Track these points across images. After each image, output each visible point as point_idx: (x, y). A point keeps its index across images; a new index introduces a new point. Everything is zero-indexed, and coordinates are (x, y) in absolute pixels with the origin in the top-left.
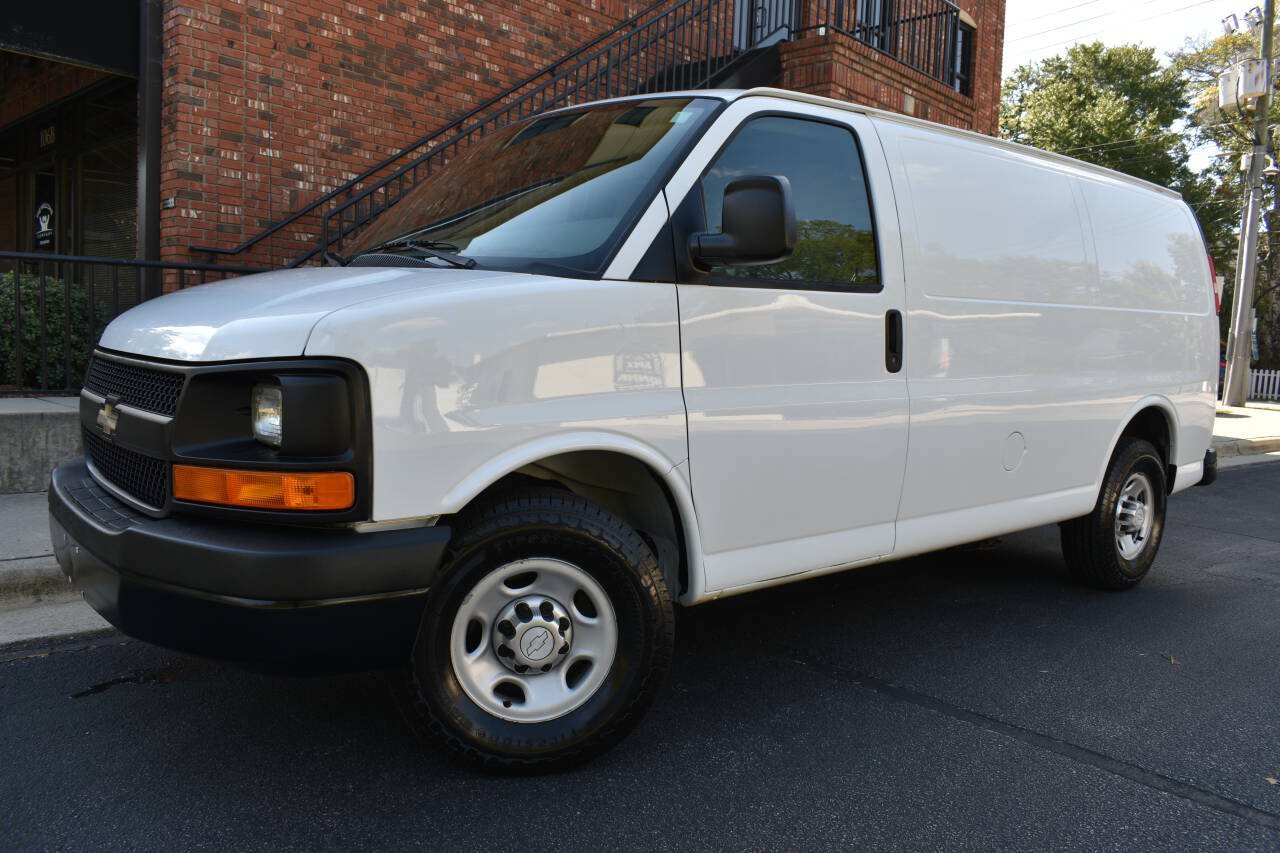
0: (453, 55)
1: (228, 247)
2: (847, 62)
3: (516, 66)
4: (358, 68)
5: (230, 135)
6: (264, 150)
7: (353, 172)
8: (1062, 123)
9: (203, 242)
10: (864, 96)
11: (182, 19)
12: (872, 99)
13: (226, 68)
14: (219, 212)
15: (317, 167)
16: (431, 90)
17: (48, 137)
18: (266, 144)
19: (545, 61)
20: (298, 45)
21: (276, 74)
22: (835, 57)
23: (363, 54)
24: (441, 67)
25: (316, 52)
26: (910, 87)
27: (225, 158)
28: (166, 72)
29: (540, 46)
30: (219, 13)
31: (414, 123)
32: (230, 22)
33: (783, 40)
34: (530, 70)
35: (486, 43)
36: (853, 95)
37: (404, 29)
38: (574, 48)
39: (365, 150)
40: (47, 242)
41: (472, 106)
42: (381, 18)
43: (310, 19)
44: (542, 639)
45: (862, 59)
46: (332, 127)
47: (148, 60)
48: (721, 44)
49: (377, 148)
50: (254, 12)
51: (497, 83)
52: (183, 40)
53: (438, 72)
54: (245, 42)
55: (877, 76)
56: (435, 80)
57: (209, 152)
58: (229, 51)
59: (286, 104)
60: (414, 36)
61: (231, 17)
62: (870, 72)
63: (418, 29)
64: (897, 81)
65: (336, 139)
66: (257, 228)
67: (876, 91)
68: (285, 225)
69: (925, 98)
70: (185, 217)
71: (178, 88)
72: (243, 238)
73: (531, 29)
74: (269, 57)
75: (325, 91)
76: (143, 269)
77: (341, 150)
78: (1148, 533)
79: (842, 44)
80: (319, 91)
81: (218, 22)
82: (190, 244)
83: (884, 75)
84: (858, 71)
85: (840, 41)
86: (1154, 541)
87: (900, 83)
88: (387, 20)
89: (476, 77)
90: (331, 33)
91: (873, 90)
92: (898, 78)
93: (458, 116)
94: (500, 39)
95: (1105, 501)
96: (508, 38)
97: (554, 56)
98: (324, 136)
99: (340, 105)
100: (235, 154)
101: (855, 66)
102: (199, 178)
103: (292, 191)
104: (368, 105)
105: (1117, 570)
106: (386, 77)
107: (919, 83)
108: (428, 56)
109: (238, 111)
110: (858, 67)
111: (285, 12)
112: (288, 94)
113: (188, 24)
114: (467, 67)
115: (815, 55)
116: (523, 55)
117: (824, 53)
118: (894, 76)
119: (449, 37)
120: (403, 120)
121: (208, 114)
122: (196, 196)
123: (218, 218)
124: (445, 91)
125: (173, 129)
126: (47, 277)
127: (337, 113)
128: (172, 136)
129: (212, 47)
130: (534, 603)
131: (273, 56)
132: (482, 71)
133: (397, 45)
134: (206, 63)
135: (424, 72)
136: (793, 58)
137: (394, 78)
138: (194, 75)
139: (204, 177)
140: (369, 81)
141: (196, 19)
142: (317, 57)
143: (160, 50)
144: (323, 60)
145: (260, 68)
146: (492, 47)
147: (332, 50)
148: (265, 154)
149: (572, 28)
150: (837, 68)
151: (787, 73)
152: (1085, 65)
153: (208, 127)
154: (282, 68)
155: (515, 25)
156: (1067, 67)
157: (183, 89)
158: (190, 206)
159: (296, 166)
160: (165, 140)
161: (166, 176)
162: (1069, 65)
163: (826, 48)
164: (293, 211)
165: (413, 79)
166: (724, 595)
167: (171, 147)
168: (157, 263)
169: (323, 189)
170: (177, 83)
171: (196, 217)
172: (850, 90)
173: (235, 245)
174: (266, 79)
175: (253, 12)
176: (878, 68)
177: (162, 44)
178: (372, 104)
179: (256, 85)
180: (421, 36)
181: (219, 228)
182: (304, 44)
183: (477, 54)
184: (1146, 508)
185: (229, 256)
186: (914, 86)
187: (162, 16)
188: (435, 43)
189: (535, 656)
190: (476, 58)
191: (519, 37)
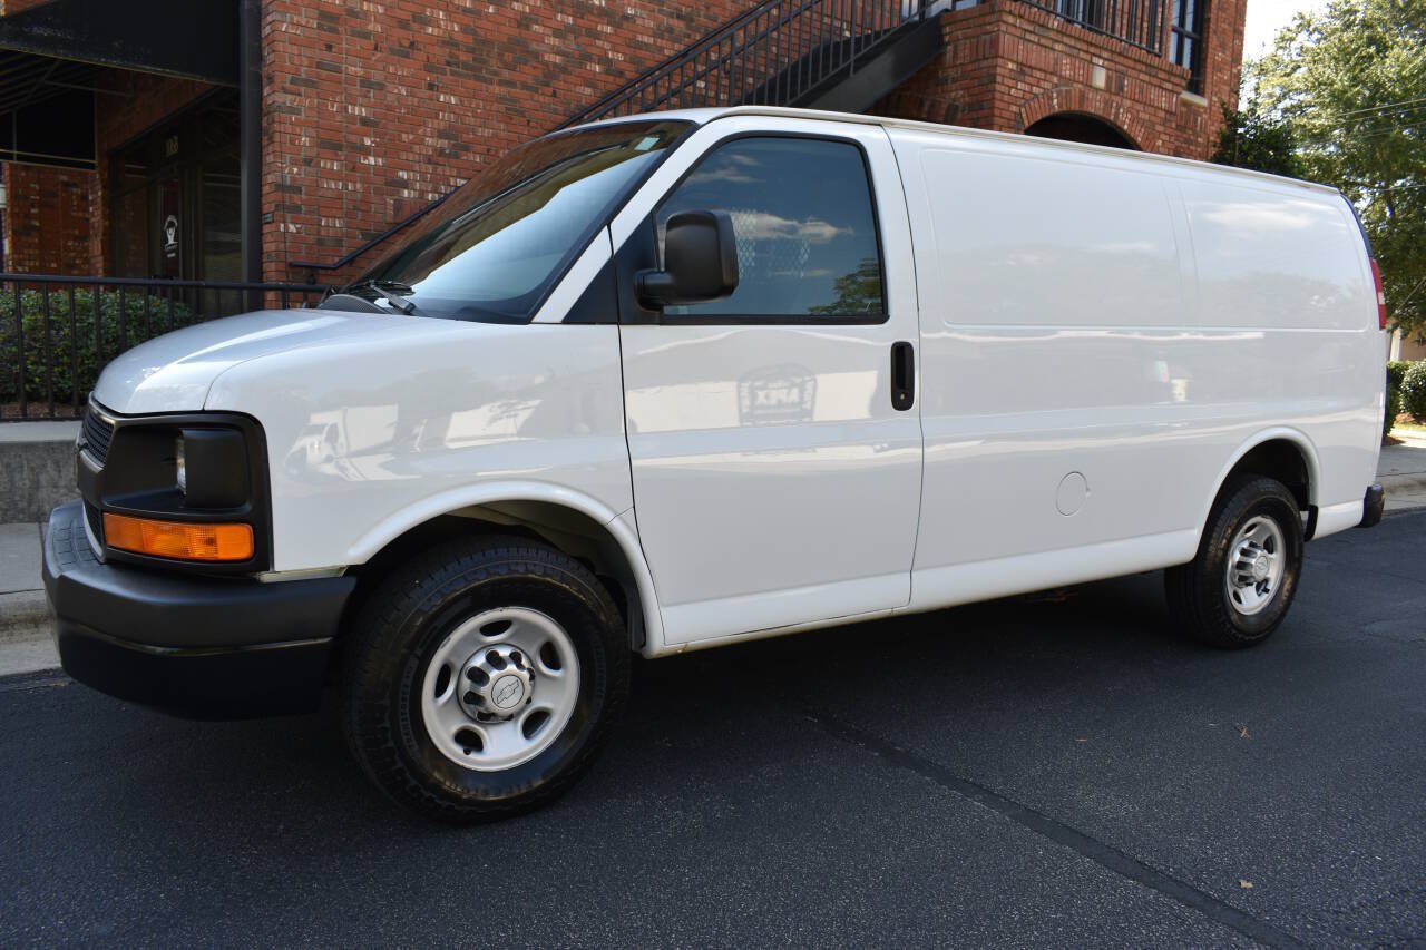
0: (571, 45)
1: (332, 261)
2: (1019, 33)
3: (643, 53)
4: (466, 66)
5: (330, 144)
6: (365, 158)
7: (460, 178)
8: (1341, 80)
9: (303, 257)
10: (1040, 70)
11: (278, 25)
12: (1051, 73)
13: (324, 73)
14: (320, 225)
15: (423, 174)
16: (547, 85)
17: (173, 147)
18: (366, 151)
19: (677, 46)
20: (401, 45)
21: (377, 76)
22: (1003, 27)
23: (471, 50)
24: (558, 59)
25: (420, 50)
26: (1100, 57)
27: (325, 168)
28: (265, 80)
29: (670, 30)
30: (316, 16)
31: (529, 122)
32: (326, 24)
33: (946, 10)
34: (659, 57)
35: (609, 29)
36: (1027, 70)
37: (516, 20)
38: (710, 30)
39: (475, 153)
40: (173, 255)
41: (594, 100)
42: (491, 10)
43: (414, 16)
44: (513, 687)
45: (1037, 27)
46: (439, 131)
47: (247, 68)
48: (887, 15)
49: (488, 150)
50: (354, 12)
51: (621, 74)
52: (279, 46)
53: (555, 65)
54: (344, 45)
55: (1057, 46)
56: (551, 73)
57: (308, 162)
58: (327, 57)
59: (389, 108)
60: (528, 27)
61: (328, 19)
62: (1049, 43)
63: (531, 19)
64: (1084, 51)
65: (443, 143)
66: (360, 241)
67: (1056, 63)
68: (388, 237)
69: (1120, 67)
70: (284, 233)
71: (274, 97)
72: (345, 252)
73: (661, 11)
74: (369, 59)
75: (431, 92)
76: (245, 292)
77: (450, 154)
78: (1278, 584)
79: (1010, 13)
80: (425, 93)
81: (315, 26)
82: (290, 260)
83: (1066, 44)
84: (1033, 42)
85: (1007, 9)
86: (1285, 593)
87: (1087, 52)
88: (497, 12)
89: (598, 68)
90: (436, 30)
91: (1052, 63)
92: (1085, 47)
93: (577, 112)
94: (625, 25)
95: (1212, 549)
96: (635, 22)
97: (687, 40)
98: (429, 141)
99: (447, 107)
100: (336, 164)
101: (1028, 36)
102: (299, 191)
103: (395, 201)
104: (478, 106)
105: (1228, 626)
106: (496, 74)
107: (1111, 51)
108: (542, 48)
109: (338, 118)
110: (1032, 37)
111: (386, 10)
112: (390, 98)
113: (283, 29)
114: (588, 58)
115: (980, 26)
116: (651, 41)
117: (990, 24)
118: (1079, 45)
119: (566, 26)
120: (517, 119)
121: (306, 124)
122: (296, 209)
123: (319, 232)
124: (561, 84)
125: (271, 140)
126: (151, 297)
127: (443, 116)
128: (270, 148)
129: (308, 52)
130: (504, 652)
131: (374, 58)
132: (604, 60)
133: (509, 39)
134: (303, 69)
135: (540, 66)
136: (957, 30)
137: (506, 74)
138: (291, 83)
139: (303, 188)
140: (478, 78)
141: (293, 24)
142: (421, 56)
143: (259, 58)
144: (428, 58)
145: (360, 71)
146: (615, 34)
147: (437, 48)
148: (366, 162)
149: (708, 8)
150: (1006, 41)
151: (950, 47)
152: (1381, 8)
153: (306, 136)
154: (384, 70)
155: (643, 7)
156: (1356, 12)
157: (279, 98)
158: (288, 220)
159: (401, 173)
160: (264, 152)
161: (266, 189)
162: (1361, 8)
163: (993, 18)
164: (398, 220)
165: (528, 74)
166: (687, 649)
167: (270, 159)
168: (259, 285)
169: (430, 196)
170: (274, 92)
171: (295, 231)
172: (1021, 64)
173: (337, 260)
174: (366, 83)
175: (352, 13)
176: (1058, 37)
177: (261, 51)
178: (481, 103)
179: (356, 89)
180: (535, 27)
181: (320, 242)
182: (406, 43)
183: (599, 43)
184: (1273, 556)
185: (329, 272)
186: (1105, 55)
187: (260, 21)
188: (550, 33)
189: (505, 704)
190: (598, 47)
191: (647, 21)
